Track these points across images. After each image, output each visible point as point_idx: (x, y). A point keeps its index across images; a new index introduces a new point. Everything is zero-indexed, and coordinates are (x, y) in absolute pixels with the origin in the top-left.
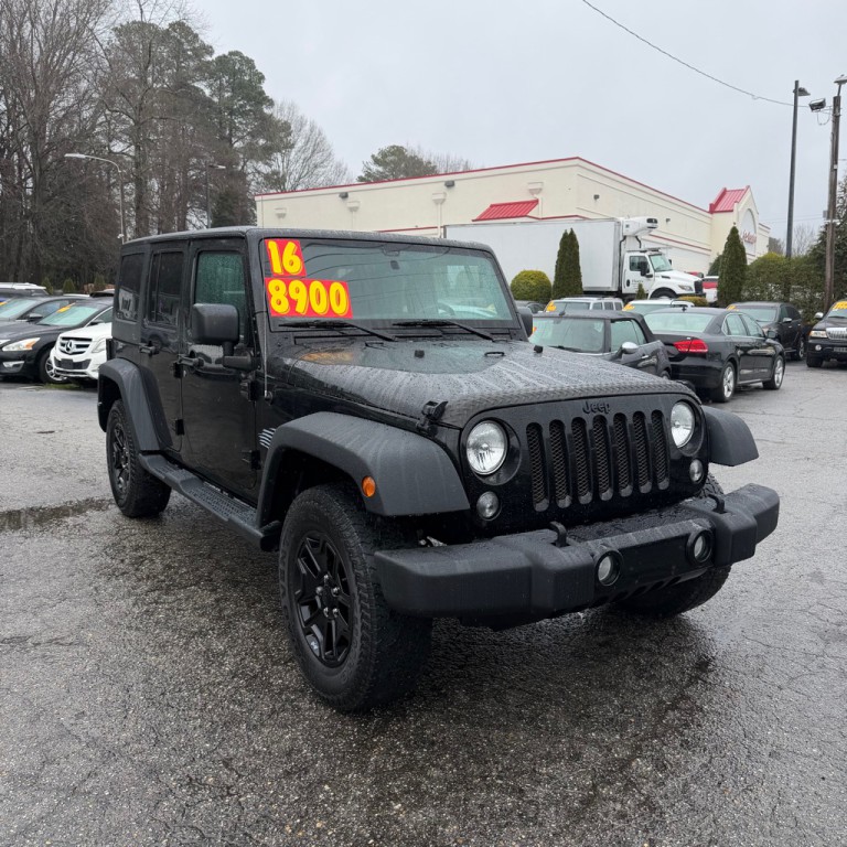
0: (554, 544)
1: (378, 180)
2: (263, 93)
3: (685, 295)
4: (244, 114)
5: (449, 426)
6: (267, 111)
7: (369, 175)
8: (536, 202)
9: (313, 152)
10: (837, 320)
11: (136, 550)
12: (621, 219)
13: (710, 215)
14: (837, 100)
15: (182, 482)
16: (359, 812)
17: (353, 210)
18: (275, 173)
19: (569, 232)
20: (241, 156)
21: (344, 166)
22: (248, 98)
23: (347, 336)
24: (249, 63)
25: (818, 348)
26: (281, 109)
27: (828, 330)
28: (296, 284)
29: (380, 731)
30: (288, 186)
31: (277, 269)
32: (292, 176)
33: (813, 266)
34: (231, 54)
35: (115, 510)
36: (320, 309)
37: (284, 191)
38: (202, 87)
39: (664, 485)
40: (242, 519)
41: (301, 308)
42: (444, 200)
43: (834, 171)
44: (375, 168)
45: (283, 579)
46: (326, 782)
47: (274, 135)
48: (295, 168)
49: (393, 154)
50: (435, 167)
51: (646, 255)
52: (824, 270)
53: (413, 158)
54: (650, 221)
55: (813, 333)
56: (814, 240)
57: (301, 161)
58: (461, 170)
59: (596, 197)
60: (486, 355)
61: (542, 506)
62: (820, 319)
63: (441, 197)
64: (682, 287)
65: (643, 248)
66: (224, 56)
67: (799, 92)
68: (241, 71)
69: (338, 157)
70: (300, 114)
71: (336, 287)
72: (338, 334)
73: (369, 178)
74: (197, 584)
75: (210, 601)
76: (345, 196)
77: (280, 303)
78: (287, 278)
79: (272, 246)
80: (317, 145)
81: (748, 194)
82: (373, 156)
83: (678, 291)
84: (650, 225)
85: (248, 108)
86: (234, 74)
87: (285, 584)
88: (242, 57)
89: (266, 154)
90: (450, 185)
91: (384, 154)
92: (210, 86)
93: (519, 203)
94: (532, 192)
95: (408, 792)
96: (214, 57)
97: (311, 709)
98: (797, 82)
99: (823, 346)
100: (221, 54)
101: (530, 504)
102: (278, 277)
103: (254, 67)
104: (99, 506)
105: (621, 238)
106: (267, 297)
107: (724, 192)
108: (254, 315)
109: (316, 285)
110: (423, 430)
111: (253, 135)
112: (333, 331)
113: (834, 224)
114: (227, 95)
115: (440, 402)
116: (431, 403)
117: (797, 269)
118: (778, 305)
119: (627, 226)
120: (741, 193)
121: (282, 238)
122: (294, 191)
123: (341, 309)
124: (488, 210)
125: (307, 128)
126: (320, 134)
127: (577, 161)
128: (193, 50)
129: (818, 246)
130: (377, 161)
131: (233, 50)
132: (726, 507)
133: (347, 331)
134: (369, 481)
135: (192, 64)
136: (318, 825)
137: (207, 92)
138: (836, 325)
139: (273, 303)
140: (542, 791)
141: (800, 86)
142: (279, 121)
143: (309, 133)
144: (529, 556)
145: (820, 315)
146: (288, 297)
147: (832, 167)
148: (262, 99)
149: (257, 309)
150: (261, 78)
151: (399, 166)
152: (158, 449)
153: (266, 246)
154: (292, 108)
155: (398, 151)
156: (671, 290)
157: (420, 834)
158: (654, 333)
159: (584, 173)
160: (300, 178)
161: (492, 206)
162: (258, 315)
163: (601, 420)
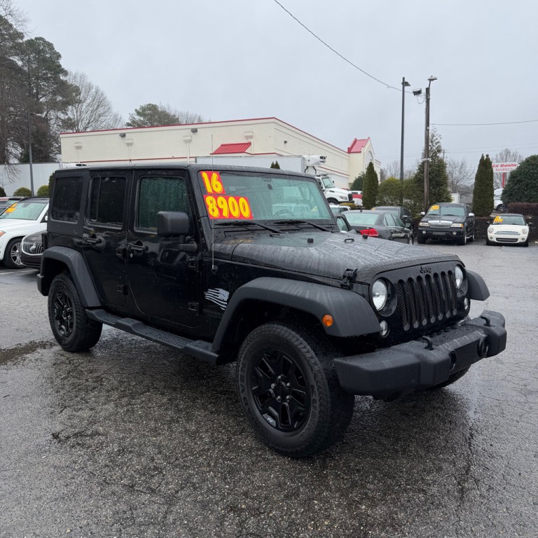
0: (426, 348)
1: (140, 126)
2: (60, 66)
3: (344, 202)
4: (47, 79)
5: (361, 283)
6: (62, 78)
7: (134, 122)
8: (249, 144)
9: (98, 107)
10: (432, 216)
11: (91, 373)
12: (305, 156)
13: (348, 154)
14: (428, 90)
15: (133, 326)
16: (343, 512)
17: (129, 145)
18: (69, 119)
19: (275, 163)
20: (45, 107)
21: (119, 116)
22: (49, 69)
23: (250, 230)
24: (50, 46)
25: (424, 232)
26: (75, 78)
27: (429, 222)
28: (221, 199)
29: (324, 467)
30: (81, 128)
31: (209, 190)
32: (84, 122)
33: (416, 185)
34: (36, 39)
35: (58, 348)
36: (236, 214)
37: (78, 131)
38: (16, 60)
39: (455, 313)
40: (196, 346)
41: (225, 214)
42: (190, 141)
43: (427, 130)
44: (137, 118)
45: (242, 381)
46: (313, 499)
47: (68, 94)
48: (85, 116)
49: (150, 109)
50: (178, 119)
51: (320, 178)
52: (423, 187)
53: (163, 112)
54: (321, 158)
55: (421, 224)
56: (415, 170)
57: (90, 112)
58: (196, 122)
59: (285, 142)
60: (345, 240)
61: (406, 328)
62: (423, 216)
63: (189, 138)
64: (342, 198)
65: (318, 174)
66: (32, 40)
67: (405, 84)
68: (43, 51)
69: (115, 110)
70: (88, 81)
71: (242, 200)
72: (244, 229)
73: (134, 125)
74: (148, 391)
75: (165, 400)
76: (123, 136)
77: (213, 211)
78: (216, 195)
79: (205, 175)
80: (100, 102)
81: (369, 143)
82: (136, 110)
83: (340, 200)
84: (322, 160)
85: (49, 75)
86: (39, 52)
87: (244, 384)
88: (45, 41)
89: (63, 106)
90: (195, 131)
91: (144, 109)
92: (22, 60)
93: (239, 144)
94: (247, 137)
95: (363, 499)
96: (25, 39)
97: (274, 459)
98: (404, 78)
99: (427, 231)
100: (29, 39)
101: (402, 326)
102: (210, 194)
103: (54, 49)
104: (43, 345)
105: (305, 168)
106: (206, 207)
107: (356, 141)
108: (199, 218)
109: (232, 199)
110: (346, 286)
111: (54, 93)
112: (243, 227)
113: (428, 161)
114: (34, 66)
115: (354, 269)
116: (348, 270)
117: (407, 186)
118: (399, 208)
119: (309, 161)
120: (365, 141)
121: (210, 170)
122: (85, 130)
123: (246, 214)
124: (219, 148)
125: (94, 90)
126: (102, 94)
127: (273, 120)
128: (10, 35)
129: (418, 173)
130: (139, 113)
131: (38, 36)
132: (491, 323)
133: (250, 227)
134: (328, 317)
135: (8, 44)
136: (326, 523)
137: (20, 63)
138: (432, 219)
139: (210, 210)
140: (434, 489)
141: (406, 80)
142: (71, 85)
143: (94, 94)
144: (418, 356)
145: (424, 213)
146: (218, 207)
147: (426, 128)
148: (59, 70)
149: (201, 215)
150: (59, 56)
151: (154, 117)
152: (99, 305)
153: (201, 175)
154: (83, 77)
155: (153, 108)
156: (335, 199)
157: (386, 520)
158: (351, 225)
159: (278, 127)
160: (89, 123)
161: (222, 145)
162: (202, 219)
163: (428, 277)
